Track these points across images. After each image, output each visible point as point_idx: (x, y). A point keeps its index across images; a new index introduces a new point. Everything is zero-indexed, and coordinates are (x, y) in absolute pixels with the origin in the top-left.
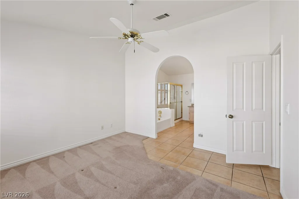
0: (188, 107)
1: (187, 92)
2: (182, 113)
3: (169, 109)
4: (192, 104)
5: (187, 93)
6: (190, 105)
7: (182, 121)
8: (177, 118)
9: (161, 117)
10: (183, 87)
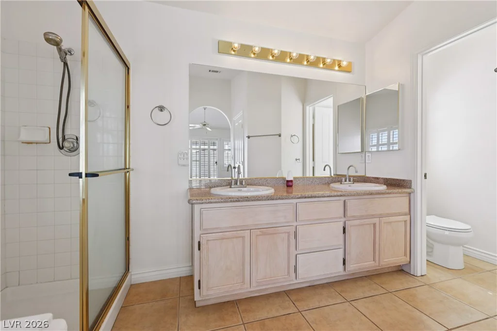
1: (161, 108)
5: (163, 117)
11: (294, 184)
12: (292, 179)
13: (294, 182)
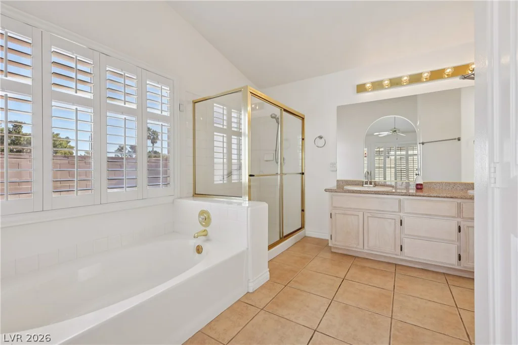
0: (326, 190)
1: (321, 137)
2: (303, 210)
3: (245, 202)
4: (338, 181)
5: (320, 142)
6: (333, 185)
7: (305, 238)
8: (285, 235)
9: (208, 240)
10: (305, 120)
11: (424, 187)
12: (422, 183)
13: (424, 185)
